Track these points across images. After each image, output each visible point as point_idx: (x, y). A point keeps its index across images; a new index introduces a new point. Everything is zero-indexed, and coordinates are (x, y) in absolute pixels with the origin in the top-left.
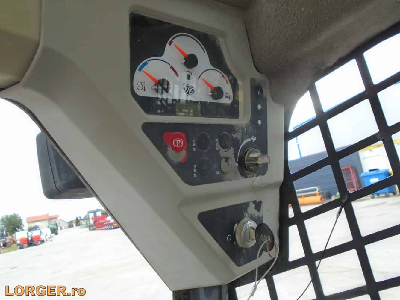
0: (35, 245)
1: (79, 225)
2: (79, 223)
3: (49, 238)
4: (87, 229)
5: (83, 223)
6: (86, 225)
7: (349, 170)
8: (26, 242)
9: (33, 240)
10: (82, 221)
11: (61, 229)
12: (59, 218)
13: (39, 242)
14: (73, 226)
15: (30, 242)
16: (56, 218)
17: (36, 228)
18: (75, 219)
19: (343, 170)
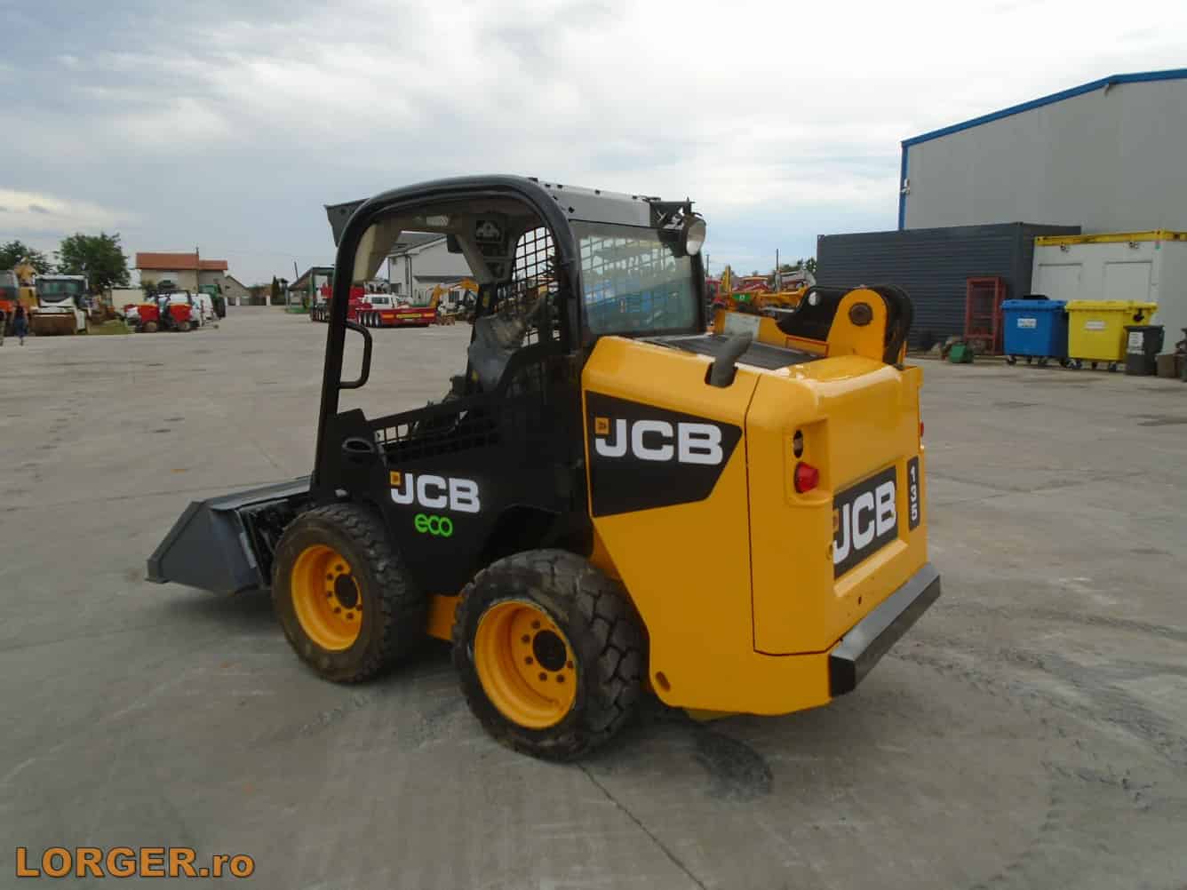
0: (177, 330)
1: (283, 303)
2: (281, 297)
3: (209, 319)
4: (308, 317)
5: (295, 298)
6: (301, 306)
7: (994, 287)
8: (156, 319)
9: (170, 315)
10: (292, 294)
11: (231, 304)
12: (226, 273)
13: (188, 326)
14: (264, 303)
15: (162, 319)
16: (221, 271)
17: (169, 288)
18: (271, 281)
19: (975, 284)
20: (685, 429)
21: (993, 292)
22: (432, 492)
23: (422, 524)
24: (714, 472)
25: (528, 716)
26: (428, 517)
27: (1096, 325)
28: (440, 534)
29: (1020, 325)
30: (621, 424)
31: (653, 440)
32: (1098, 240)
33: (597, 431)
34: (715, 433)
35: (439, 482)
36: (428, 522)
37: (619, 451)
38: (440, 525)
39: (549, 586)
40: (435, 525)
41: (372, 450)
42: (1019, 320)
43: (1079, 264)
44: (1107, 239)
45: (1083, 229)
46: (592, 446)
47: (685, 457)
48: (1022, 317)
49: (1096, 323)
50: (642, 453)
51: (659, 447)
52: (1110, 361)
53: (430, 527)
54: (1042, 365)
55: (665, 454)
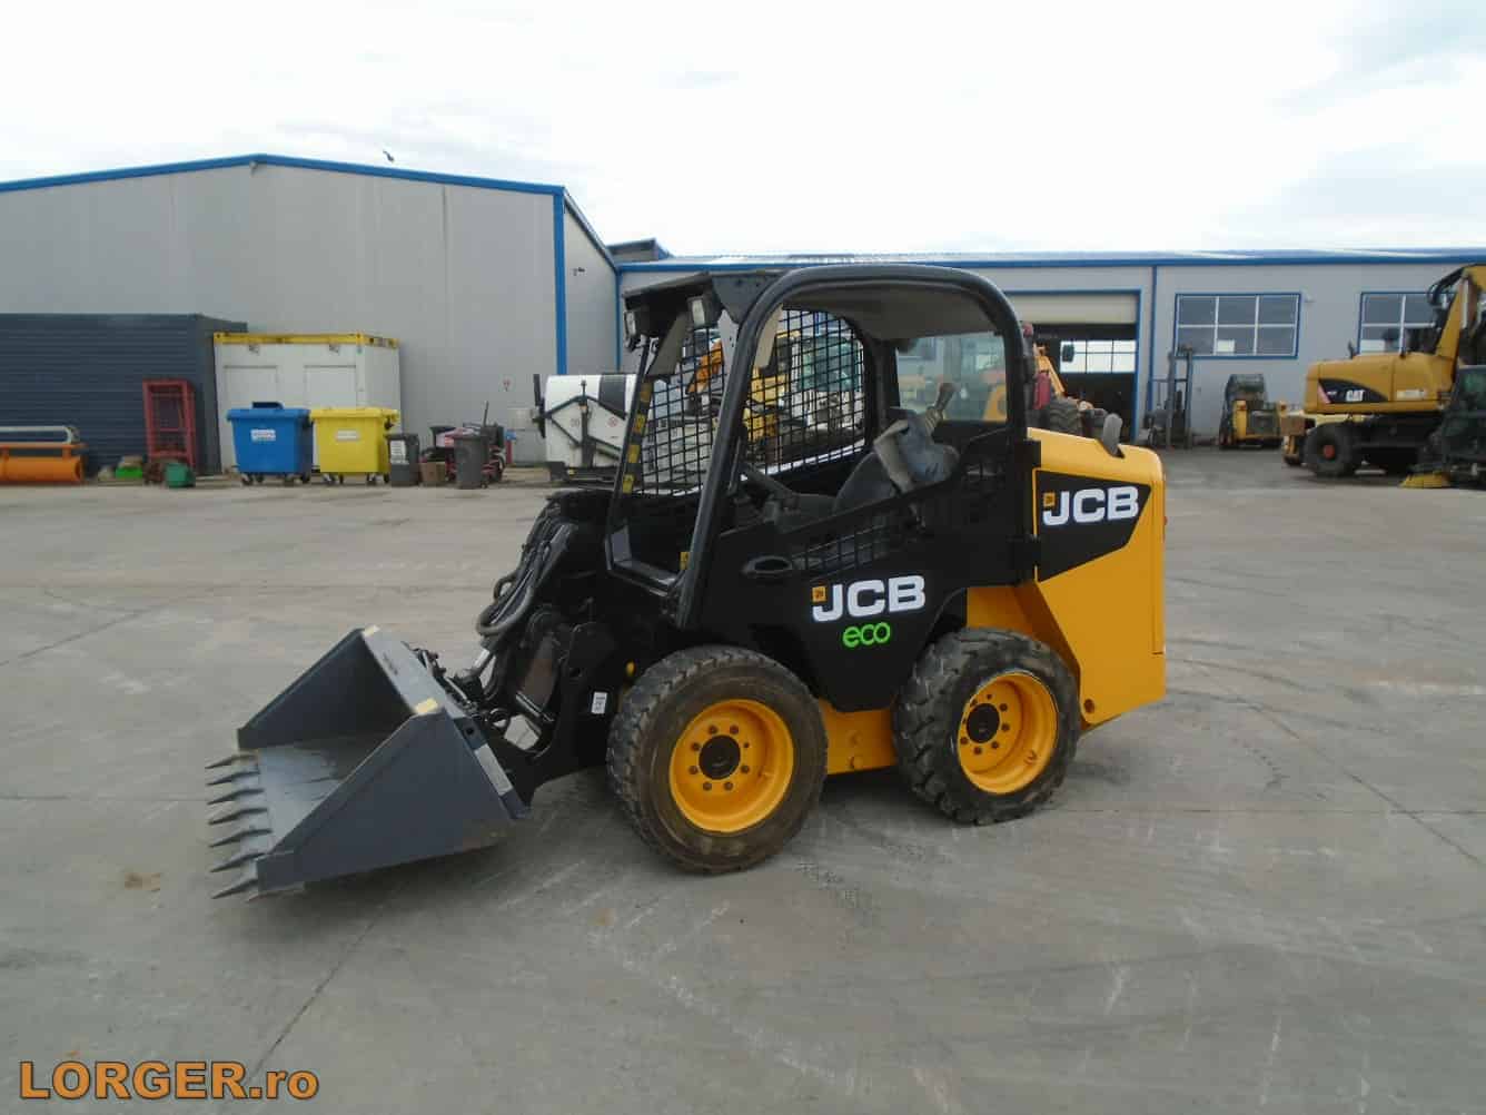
7: (180, 392)
19: (152, 389)
20: (1113, 492)
21: (181, 400)
22: (866, 598)
23: (851, 638)
24: (1132, 522)
25: (1015, 780)
26: (860, 628)
27: (347, 434)
28: (875, 643)
29: (254, 438)
30: (1065, 496)
31: (1089, 506)
32: (293, 340)
33: (1045, 505)
34: (1133, 492)
35: (876, 586)
36: (860, 634)
37: (1062, 519)
38: (875, 634)
39: (1034, 649)
40: (869, 635)
41: (791, 568)
42: (253, 432)
43: (274, 367)
44: (304, 340)
45: (249, 326)
46: (1040, 518)
47: (1113, 515)
48: (255, 428)
49: (348, 432)
50: (1081, 517)
51: (1094, 511)
52: (368, 474)
53: (862, 637)
54: (289, 483)
55: (1098, 515)
